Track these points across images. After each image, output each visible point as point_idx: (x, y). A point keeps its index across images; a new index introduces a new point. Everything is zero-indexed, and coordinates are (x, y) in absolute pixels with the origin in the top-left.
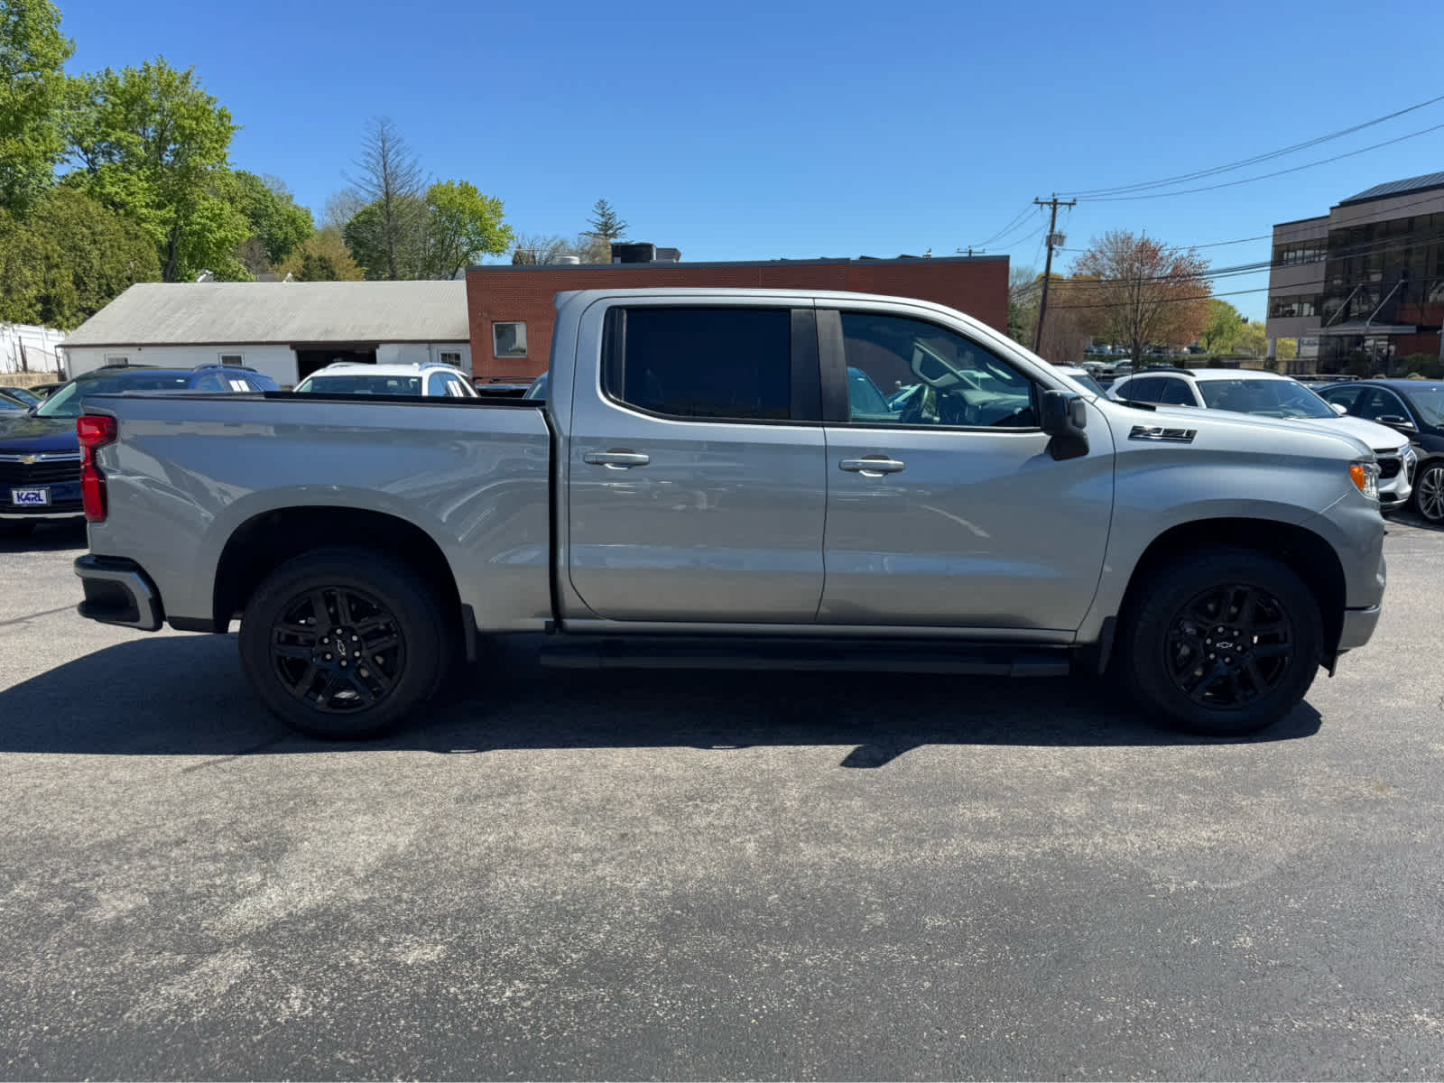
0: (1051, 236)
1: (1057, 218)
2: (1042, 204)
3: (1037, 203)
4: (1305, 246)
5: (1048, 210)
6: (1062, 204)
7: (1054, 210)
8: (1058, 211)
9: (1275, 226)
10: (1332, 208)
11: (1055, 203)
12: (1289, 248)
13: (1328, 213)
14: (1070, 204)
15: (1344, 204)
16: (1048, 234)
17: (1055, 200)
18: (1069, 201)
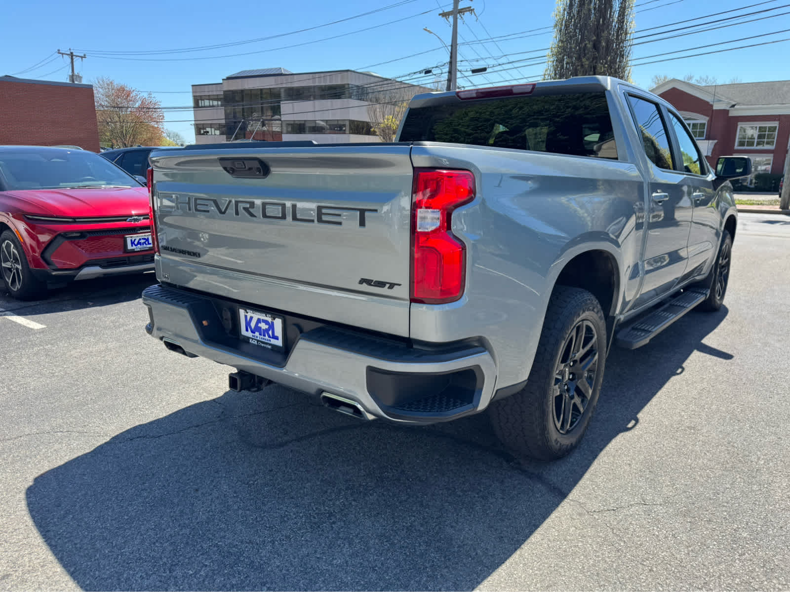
0: (73, 75)
1: (74, 63)
2: (63, 54)
3: (59, 53)
4: (210, 98)
5: (68, 59)
6: (77, 56)
7: (72, 59)
8: (74, 60)
9: (193, 86)
10: (223, 80)
11: (72, 55)
12: (202, 98)
13: (221, 81)
14: (82, 57)
15: (229, 78)
16: (70, 74)
17: (72, 53)
18: (82, 55)
